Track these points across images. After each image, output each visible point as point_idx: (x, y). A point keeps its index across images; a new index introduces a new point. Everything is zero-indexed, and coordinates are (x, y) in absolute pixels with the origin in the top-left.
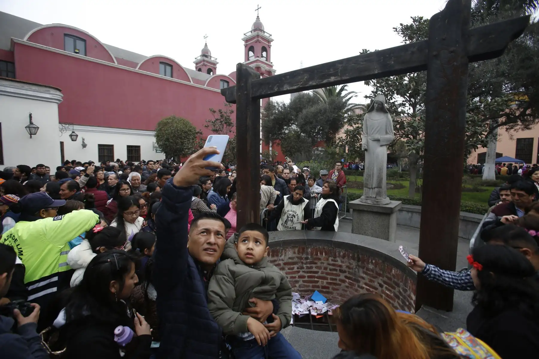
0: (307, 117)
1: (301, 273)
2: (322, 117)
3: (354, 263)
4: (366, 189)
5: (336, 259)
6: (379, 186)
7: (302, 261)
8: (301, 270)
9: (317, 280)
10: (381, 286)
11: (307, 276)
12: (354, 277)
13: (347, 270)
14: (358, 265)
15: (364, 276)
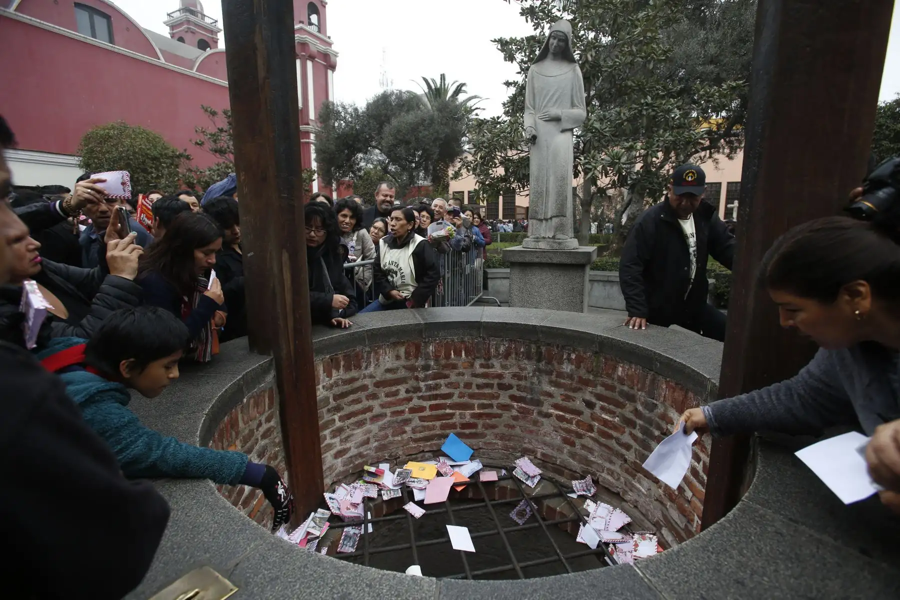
0: (399, 131)
1: (415, 402)
2: (427, 133)
3: (529, 367)
4: (535, 221)
5: (490, 362)
6: (561, 214)
7: (416, 374)
8: (415, 395)
9: (451, 411)
10: (590, 405)
11: (428, 407)
12: (529, 396)
13: (514, 382)
14: (539, 370)
15: (552, 389)
